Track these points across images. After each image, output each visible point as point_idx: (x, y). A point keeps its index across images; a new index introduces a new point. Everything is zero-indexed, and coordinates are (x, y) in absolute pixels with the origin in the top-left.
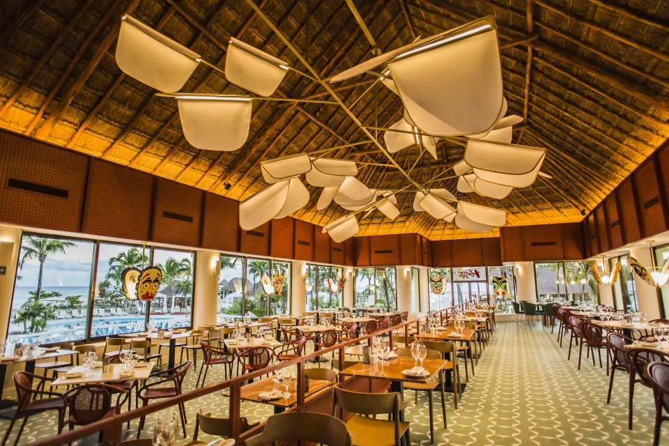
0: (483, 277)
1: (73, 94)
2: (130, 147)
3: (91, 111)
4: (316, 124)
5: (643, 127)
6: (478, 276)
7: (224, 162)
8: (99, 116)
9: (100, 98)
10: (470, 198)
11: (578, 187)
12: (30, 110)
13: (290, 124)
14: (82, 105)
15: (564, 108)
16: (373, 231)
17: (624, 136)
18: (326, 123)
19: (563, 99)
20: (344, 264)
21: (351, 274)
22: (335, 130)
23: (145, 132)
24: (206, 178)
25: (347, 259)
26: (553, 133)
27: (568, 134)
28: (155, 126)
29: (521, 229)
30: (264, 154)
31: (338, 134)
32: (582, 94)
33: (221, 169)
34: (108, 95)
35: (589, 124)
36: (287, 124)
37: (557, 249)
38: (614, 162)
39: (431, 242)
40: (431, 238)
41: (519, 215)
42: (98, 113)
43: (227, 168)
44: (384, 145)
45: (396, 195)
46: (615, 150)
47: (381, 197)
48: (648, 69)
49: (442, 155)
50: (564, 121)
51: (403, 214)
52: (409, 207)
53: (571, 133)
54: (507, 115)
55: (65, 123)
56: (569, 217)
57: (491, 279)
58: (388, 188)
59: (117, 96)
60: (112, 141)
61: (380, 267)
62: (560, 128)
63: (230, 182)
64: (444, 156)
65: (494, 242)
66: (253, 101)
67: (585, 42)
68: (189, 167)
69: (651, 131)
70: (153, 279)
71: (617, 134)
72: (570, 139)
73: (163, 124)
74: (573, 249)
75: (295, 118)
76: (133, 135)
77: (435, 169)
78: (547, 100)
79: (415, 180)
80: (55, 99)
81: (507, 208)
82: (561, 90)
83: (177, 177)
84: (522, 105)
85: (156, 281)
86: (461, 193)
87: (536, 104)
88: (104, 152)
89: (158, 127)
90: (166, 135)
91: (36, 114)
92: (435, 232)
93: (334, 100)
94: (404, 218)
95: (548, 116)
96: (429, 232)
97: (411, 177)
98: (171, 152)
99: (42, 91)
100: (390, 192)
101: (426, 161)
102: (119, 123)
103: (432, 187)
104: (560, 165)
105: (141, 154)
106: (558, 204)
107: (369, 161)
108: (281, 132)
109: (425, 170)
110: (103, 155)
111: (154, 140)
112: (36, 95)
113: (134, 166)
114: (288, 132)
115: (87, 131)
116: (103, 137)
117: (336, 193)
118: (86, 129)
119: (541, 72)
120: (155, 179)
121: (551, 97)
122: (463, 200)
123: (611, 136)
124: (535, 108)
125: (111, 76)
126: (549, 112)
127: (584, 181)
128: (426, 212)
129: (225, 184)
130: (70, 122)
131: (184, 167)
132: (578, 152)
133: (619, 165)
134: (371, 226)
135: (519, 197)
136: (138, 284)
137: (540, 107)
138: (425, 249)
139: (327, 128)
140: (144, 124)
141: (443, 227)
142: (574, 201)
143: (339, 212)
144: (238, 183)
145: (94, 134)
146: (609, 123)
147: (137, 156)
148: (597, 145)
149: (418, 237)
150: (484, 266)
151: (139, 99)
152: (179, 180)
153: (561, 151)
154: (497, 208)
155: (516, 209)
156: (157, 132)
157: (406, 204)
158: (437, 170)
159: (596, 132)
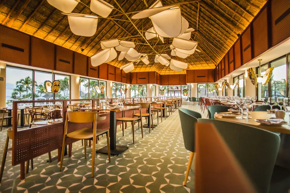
0: (180, 89)
1: (23, 9)
2: (44, 32)
3: (29, 17)
4: (118, 26)
5: (232, 36)
6: (178, 89)
7: (81, 40)
8: (32, 18)
9: (33, 11)
10: (176, 59)
11: (214, 56)
12: (4, 14)
13: (108, 25)
14: (25, 14)
15: (210, 26)
16: (138, 70)
17: (228, 38)
18: (122, 25)
19: (209, 23)
20: (127, 83)
21: (129, 87)
22: (125, 28)
23: (50, 26)
24: (74, 46)
25: (128, 81)
26: (206, 35)
27: (211, 36)
28: (54, 24)
29: (194, 70)
30: (97, 37)
31: (126, 30)
32: (215, 22)
33: (80, 43)
34: (36, 10)
35: (217, 33)
36: (106, 25)
37: (206, 78)
38: (225, 47)
39: (161, 75)
40: (161, 74)
41: (193, 65)
42: (32, 17)
43: (82, 42)
44: (145, 37)
45: (148, 56)
46: (225, 43)
47: (142, 57)
48: (233, 17)
49: (166, 41)
50: (210, 31)
51: (151, 63)
52: (153, 61)
53: (212, 36)
54: (189, 28)
55: (18, 21)
56: (211, 67)
57: (182, 90)
58: (144, 53)
59: (39, 11)
60: (37, 29)
61: (141, 85)
62: (209, 33)
63: (83, 48)
64: (167, 41)
65: (184, 76)
66: (99, 18)
67: (216, 4)
68: (67, 42)
69: (235, 37)
70: (57, 85)
71: (226, 37)
72: (212, 38)
73: (57, 23)
74: (211, 78)
75: (110, 23)
76: (45, 27)
77: (163, 46)
78: (204, 23)
79: (155, 50)
80: (14, 10)
81: (189, 63)
82: (209, 20)
83: (62, 45)
84: (196, 24)
85: (59, 85)
86: (173, 56)
87: (201, 24)
88: (34, 34)
89: (56, 24)
90: (59, 27)
91: (6, 16)
92: (162, 72)
93: (129, 20)
94: (151, 65)
95: (205, 28)
96: (160, 71)
97: (154, 49)
98: (60, 35)
99: (9, 6)
100: (146, 55)
101: (160, 43)
102: (40, 22)
103: (162, 53)
104: (209, 47)
105: (49, 35)
106: (207, 62)
107: (138, 42)
108: (104, 28)
109: (160, 46)
110: (33, 35)
111: (54, 30)
112: (6, 8)
113: (45, 39)
114: (106, 29)
115: (27, 25)
116: (33, 27)
117: (126, 54)
118: (27, 24)
119: (203, 12)
120: (56, 46)
121: (206, 22)
122: (174, 59)
123: (224, 38)
124: (201, 25)
125: (37, 2)
126: (205, 27)
127: (216, 54)
128: (159, 63)
129: (81, 49)
130: (20, 21)
131: (65, 41)
132: (214, 43)
133: (226, 48)
134: (137, 68)
135: (194, 59)
136: (52, 86)
137: (202, 25)
138: (158, 78)
139: (122, 28)
140: (50, 23)
141: (166, 69)
142: (213, 61)
143: (125, 62)
144: (86, 49)
145: (30, 26)
146: (223, 33)
147: (47, 36)
148: (220, 41)
149: (156, 73)
150: (180, 85)
151: (48, 12)
152: (63, 46)
153: (209, 42)
154: (186, 62)
155: (193, 63)
156: (55, 26)
157: (152, 60)
158: (164, 47)
159: (220, 36)
